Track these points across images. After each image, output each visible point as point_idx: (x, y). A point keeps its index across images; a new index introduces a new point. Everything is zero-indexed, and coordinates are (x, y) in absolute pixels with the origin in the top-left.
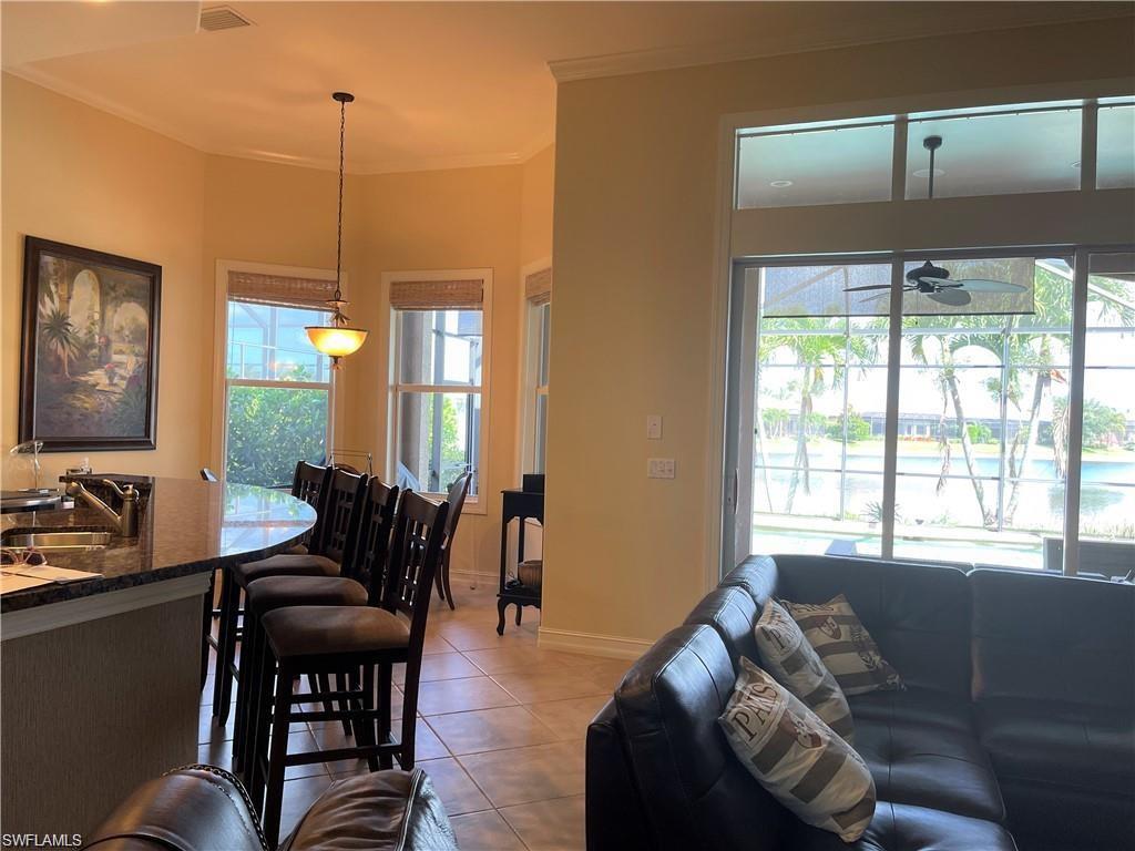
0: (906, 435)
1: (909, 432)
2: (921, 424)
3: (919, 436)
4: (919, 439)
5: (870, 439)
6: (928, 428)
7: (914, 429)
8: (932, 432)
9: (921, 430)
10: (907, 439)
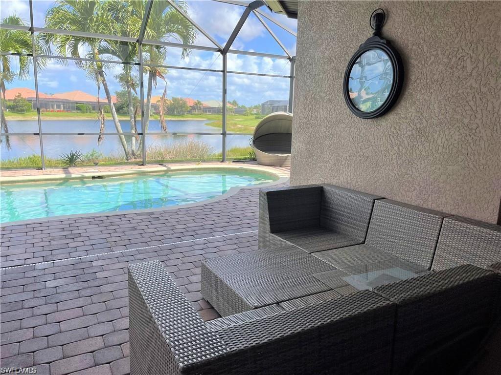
0: (51, 109)
1: (53, 108)
2: (59, 104)
3: (57, 110)
4: (58, 111)
5: (33, 111)
6: (62, 106)
7: (55, 106)
8: (64, 108)
9: (59, 107)
10: (52, 111)
